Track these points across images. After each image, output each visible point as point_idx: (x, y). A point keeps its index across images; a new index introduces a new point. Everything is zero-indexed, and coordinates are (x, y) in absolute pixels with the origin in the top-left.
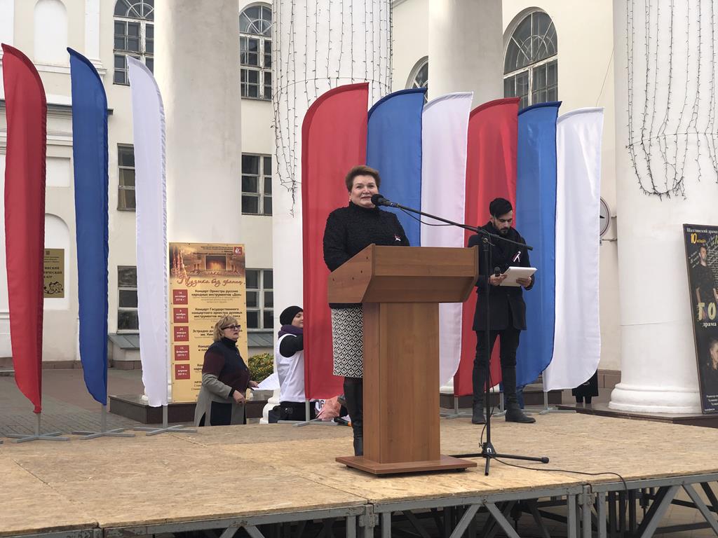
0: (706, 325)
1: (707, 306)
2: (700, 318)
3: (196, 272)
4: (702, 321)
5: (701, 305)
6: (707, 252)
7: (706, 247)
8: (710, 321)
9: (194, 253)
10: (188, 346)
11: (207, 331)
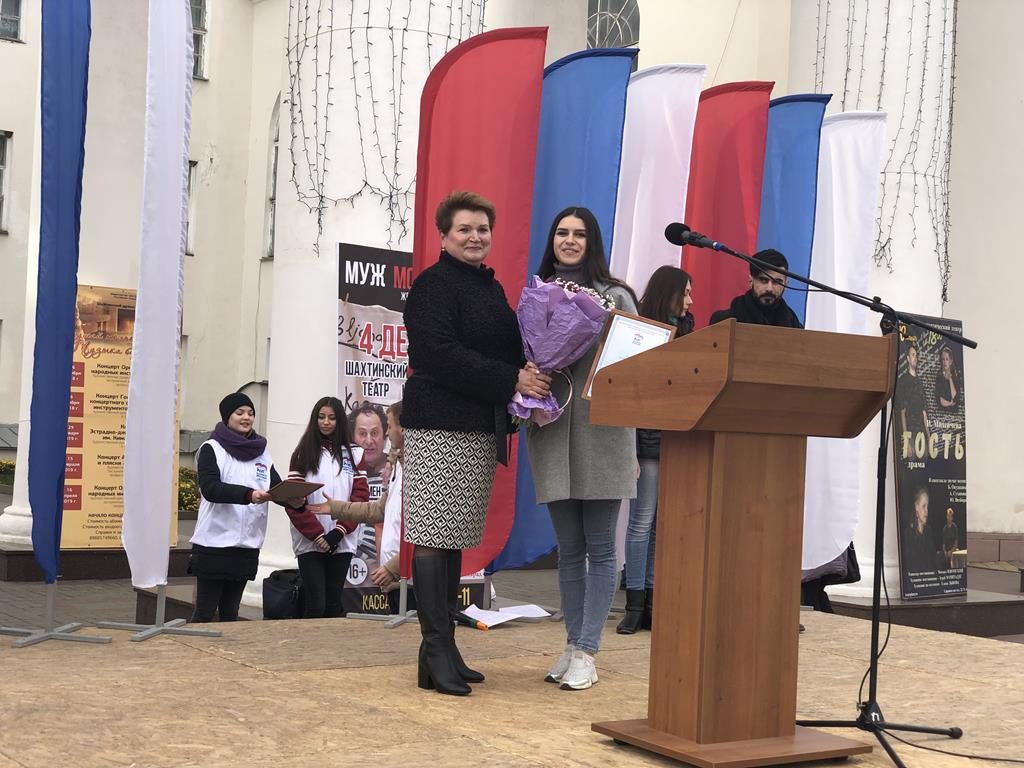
0: (912, 465)
1: (914, 437)
2: (905, 455)
3: (100, 334)
4: (907, 460)
5: (907, 435)
6: (918, 354)
7: (917, 349)
8: (917, 460)
9: (99, 304)
10: (81, 456)
11: (114, 432)
